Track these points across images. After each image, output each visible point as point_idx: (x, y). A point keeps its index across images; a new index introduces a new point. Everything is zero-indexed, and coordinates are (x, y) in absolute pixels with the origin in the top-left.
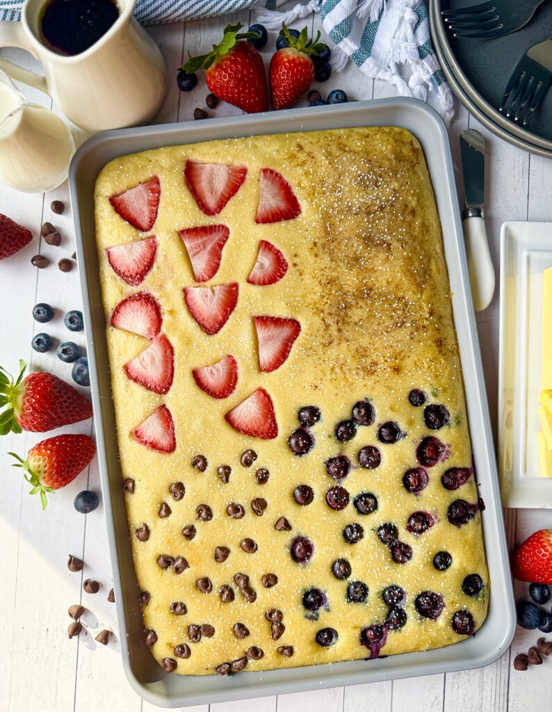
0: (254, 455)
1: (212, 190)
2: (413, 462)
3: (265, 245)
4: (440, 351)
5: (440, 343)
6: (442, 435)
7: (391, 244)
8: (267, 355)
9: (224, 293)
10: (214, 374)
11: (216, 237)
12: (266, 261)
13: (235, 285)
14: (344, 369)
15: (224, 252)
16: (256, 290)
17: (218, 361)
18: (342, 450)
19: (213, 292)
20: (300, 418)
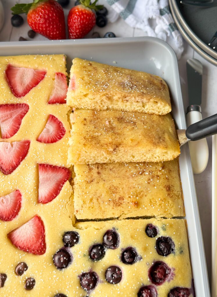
0: (25, 266)
1: (22, 83)
2: (146, 281)
3: (52, 118)
4: (169, 194)
5: (169, 188)
6: (169, 261)
7: (136, 122)
8: (44, 191)
9: (20, 147)
10: (4, 203)
11: (19, 111)
12: (51, 128)
13: (28, 142)
14: (100, 200)
15: (23, 121)
16: (41, 146)
17: (8, 194)
18: (93, 267)
19: (12, 145)
20: (64, 240)
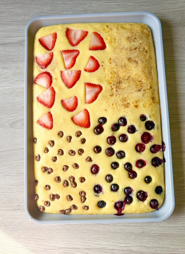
0: (81, 133)
1: (75, 38)
2: (140, 141)
3: (92, 58)
4: (153, 102)
5: (153, 98)
6: (152, 132)
7: (138, 62)
8: (89, 97)
9: (76, 73)
10: (69, 102)
11: (75, 54)
12: (91, 64)
13: (80, 71)
14: (117, 105)
15: (77, 59)
16: (87, 74)
17: (71, 98)
18: (113, 134)
19: (72, 72)
20: (99, 121)
